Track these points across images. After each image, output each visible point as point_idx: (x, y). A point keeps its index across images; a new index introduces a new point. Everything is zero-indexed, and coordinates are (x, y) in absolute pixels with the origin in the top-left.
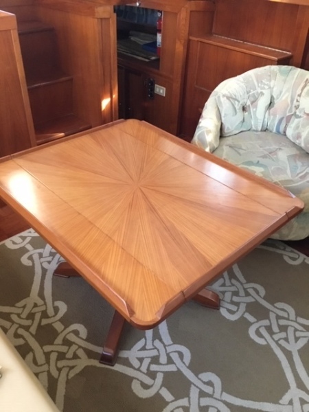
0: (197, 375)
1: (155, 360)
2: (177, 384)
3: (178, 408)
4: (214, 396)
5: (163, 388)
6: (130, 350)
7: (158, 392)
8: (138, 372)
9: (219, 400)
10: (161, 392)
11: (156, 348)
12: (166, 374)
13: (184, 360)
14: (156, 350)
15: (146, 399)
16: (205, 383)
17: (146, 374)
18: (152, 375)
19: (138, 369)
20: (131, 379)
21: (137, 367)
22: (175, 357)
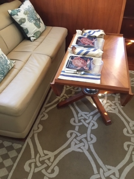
0: (91, 133)
1: (85, 120)
2: (83, 130)
3: (76, 134)
4: (88, 142)
5: (78, 126)
6: (82, 111)
7: (76, 126)
8: (77, 118)
9: (88, 144)
10: (76, 127)
11: (89, 118)
12: (83, 125)
13: (92, 127)
14: (88, 118)
15: (71, 124)
16: (90, 137)
17: (78, 120)
18: (80, 121)
19: (78, 117)
20: (73, 117)
21: (78, 116)
22: (91, 124)
